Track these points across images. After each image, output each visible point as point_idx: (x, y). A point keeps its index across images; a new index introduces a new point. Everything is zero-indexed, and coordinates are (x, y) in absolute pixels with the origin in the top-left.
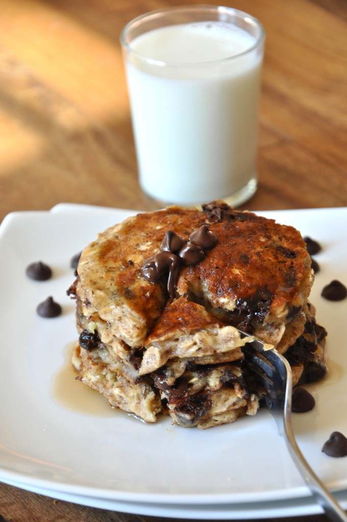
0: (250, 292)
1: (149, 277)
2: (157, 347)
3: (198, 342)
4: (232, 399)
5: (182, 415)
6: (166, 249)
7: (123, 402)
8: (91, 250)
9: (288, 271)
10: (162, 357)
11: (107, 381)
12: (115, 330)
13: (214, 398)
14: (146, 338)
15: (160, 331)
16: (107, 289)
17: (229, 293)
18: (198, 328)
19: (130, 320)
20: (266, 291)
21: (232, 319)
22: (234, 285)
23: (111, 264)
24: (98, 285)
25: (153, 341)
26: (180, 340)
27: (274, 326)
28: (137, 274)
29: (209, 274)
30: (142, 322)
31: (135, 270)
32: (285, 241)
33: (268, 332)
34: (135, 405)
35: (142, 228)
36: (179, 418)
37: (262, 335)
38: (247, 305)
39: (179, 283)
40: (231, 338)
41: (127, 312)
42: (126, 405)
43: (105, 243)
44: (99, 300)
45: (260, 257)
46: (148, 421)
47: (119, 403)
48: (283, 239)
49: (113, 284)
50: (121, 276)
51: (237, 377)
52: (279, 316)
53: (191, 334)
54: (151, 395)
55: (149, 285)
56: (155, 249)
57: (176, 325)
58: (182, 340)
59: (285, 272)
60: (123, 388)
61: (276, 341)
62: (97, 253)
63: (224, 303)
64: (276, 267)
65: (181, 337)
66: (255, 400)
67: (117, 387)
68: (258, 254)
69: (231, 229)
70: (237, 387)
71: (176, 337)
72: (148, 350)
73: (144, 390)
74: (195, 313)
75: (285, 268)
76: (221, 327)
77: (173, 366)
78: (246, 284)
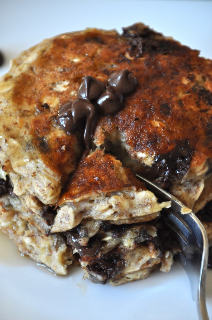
0: (170, 148)
1: (64, 126)
2: (72, 208)
3: (113, 205)
4: (146, 258)
5: (94, 275)
6: (84, 96)
7: (34, 252)
8: (3, 86)
9: (210, 122)
10: (76, 218)
11: (18, 227)
12: (28, 185)
13: (127, 257)
14: (60, 197)
15: (75, 191)
16: (21, 137)
17: (148, 148)
18: (115, 190)
19: (45, 177)
20: (186, 147)
21: (149, 170)
22: (153, 139)
23: (26, 107)
24: (12, 132)
25: (67, 201)
26: (95, 201)
27: (193, 183)
28: (53, 121)
29: (128, 125)
30: (57, 179)
31: (50, 115)
32: (209, 82)
33: (186, 188)
34: (46, 257)
35: (59, 60)
36: (91, 277)
37: (179, 193)
38: (166, 163)
39: (96, 133)
40: (148, 203)
41: (41, 168)
42: (36, 256)
43: (19, 77)
44: (12, 150)
45: (181, 106)
46: (59, 274)
47: (30, 252)
48: (207, 79)
49: (27, 133)
50: (36, 122)
51: (152, 237)
52: (199, 174)
53: (107, 196)
54: (63, 248)
55: (64, 135)
56: (72, 91)
57: (92, 186)
58: (97, 202)
59: (207, 122)
60: (34, 238)
61: (193, 199)
62: (11, 90)
63: (142, 158)
64: (198, 118)
65: (96, 199)
66: (169, 257)
67: (28, 236)
68: (180, 102)
69: (153, 67)
70: (152, 247)
71: (92, 198)
72: (62, 208)
73: (56, 241)
74: (111, 172)
75: (208, 118)
76: (138, 190)
77: (87, 225)
78: (165, 139)
